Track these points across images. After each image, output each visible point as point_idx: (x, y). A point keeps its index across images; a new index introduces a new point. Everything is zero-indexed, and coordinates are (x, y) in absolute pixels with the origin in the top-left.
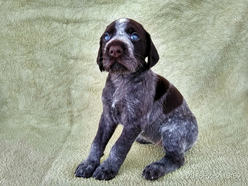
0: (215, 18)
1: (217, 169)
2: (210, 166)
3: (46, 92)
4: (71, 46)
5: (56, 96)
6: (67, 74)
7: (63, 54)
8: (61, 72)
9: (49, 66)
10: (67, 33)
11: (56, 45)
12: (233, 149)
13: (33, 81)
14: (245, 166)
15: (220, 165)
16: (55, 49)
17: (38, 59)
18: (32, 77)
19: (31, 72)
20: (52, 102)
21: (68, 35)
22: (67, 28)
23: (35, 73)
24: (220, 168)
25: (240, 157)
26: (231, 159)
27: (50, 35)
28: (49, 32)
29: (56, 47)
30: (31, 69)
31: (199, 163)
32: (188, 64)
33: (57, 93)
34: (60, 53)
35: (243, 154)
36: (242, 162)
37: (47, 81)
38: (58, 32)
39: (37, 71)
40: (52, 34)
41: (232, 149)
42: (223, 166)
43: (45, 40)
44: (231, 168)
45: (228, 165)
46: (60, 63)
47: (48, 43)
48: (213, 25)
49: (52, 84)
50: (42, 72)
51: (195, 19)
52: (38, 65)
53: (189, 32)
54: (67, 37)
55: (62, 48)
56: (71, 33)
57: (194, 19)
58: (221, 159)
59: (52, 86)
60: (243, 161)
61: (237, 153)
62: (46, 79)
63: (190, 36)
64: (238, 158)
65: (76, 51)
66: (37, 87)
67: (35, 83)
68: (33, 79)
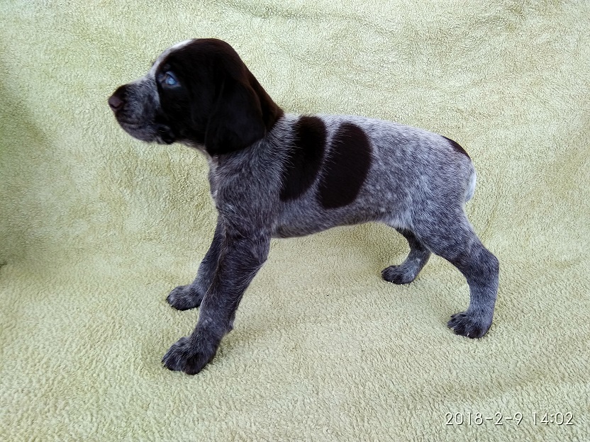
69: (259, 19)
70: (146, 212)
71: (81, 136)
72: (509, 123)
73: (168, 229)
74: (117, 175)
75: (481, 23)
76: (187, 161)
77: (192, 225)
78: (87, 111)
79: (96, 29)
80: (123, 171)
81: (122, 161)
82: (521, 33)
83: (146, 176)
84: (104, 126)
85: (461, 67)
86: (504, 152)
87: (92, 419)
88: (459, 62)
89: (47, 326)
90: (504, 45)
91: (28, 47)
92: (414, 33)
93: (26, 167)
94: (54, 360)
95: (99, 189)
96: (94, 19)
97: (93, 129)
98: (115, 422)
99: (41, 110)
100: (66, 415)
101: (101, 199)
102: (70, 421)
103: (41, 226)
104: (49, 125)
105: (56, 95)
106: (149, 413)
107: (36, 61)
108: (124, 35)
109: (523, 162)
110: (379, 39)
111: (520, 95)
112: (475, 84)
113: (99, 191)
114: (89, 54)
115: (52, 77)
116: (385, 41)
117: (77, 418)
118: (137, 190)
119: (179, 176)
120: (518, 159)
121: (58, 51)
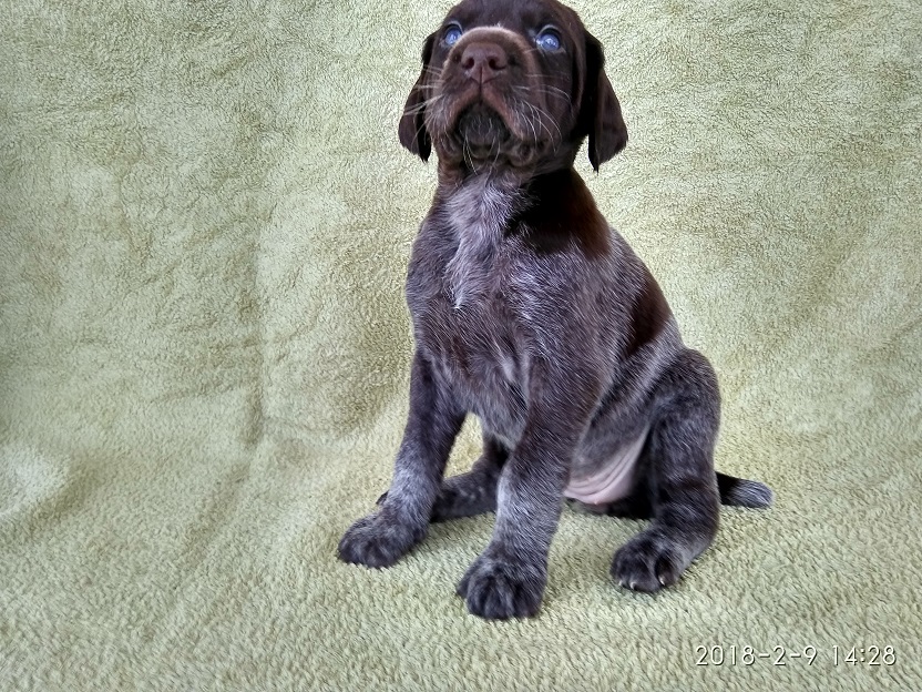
0: (810, 33)
1: (808, 564)
2: (780, 553)
3: (165, 259)
4: (277, 76)
5: (199, 274)
6: (249, 188)
7: (242, 108)
8: (229, 180)
9: (186, 155)
10: (265, 29)
11: (222, 74)
12: (856, 503)
13: (116, 214)
14: (903, 555)
15: (816, 552)
16: (216, 87)
17: (146, 124)
18: (114, 198)
19: (111, 178)
20: (182, 298)
21: (267, 36)
22: (267, 7)
23: (125, 182)
24: (819, 562)
25: (884, 526)
26: (852, 533)
27: (201, 34)
28: (196, 19)
29: (222, 81)
30: (110, 163)
31: (743, 547)
32: (704, 190)
33: (204, 264)
34: (232, 104)
35: (891, 519)
36: (891, 541)
37: (169, 215)
38: (232, 23)
39: (132, 175)
40: (207, 29)
41: (852, 505)
42: (828, 555)
43: (178, 51)
44: (857, 559)
45: (844, 550)
46: (229, 143)
47: (193, 63)
48: (804, 56)
49: (189, 226)
50: (154, 178)
51: (743, 23)
52: (142, 151)
53: (717, 70)
54: (263, 43)
55: (242, 85)
56: (280, 27)
57: (737, 24)
58: (816, 532)
59: (188, 233)
60: (895, 538)
61: (871, 514)
62: (165, 207)
63: (719, 83)
64: (876, 530)
65: (293, 101)
66: (134, 239)
67: (124, 223)
68: (117, 206)
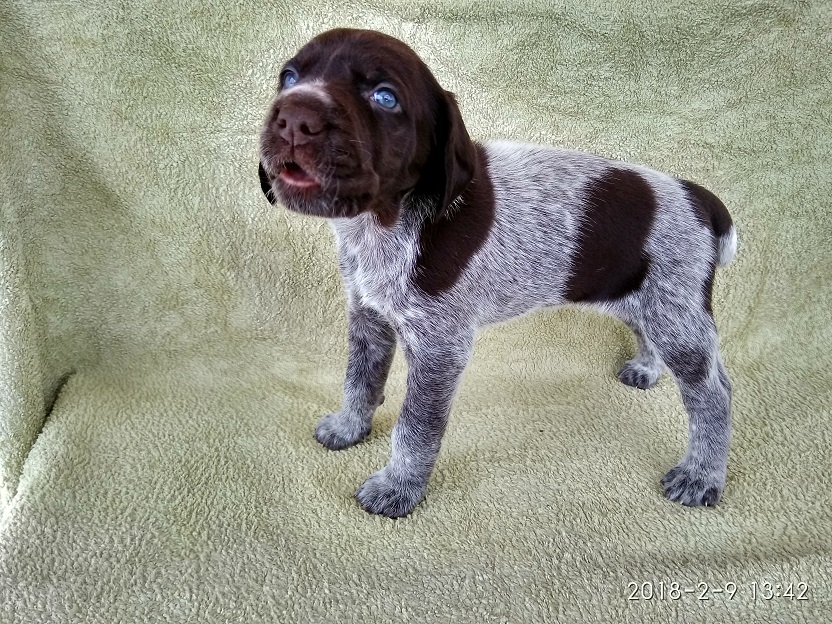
69: (411, 24)
70: (257, 302)
71: (168, 199)
72: (784, 162)
73: (288, 326)
74: (217, 251)
75: (740, 15)
76: (312, 230)
77: (321, 319)
78: (175, 165)
79: (184, 51)
80: (225, 247)
81: (223, 231)
82: (802, 28)
83: (256, 252)
84: (199, 185)
85: (709, 81)
86: (776, 206)
87: (191, 596)
88: (706, 75)
89: (130, 461)
90: (777, 46)
91: (93, 77)
92: (637, 35)
93: (96, 241)
94: (140, 512)
95: (193, 271)
96: (181, 36)
97: (184, 189)
98: (221, 600)
99: (112, 165)
100: (157, 590)
101: (197, 284)
102: (163, 598)
103: (119, 321)
104: (123, 185)
105: (132, 143)
106: (266, 589)
107: (104, 96)
108: (222, 57)
109: (803, 221)
110: (586, 46)
111: (801, 120)
112: (731, 105)
113: (193, 273)
114: (175, 85)
115: (126, 118)
116: (594, 49)
117: (172, 594)
118: (245, 271)
119: (302, 250)
120: (796, 216)
121: (133, 82)
